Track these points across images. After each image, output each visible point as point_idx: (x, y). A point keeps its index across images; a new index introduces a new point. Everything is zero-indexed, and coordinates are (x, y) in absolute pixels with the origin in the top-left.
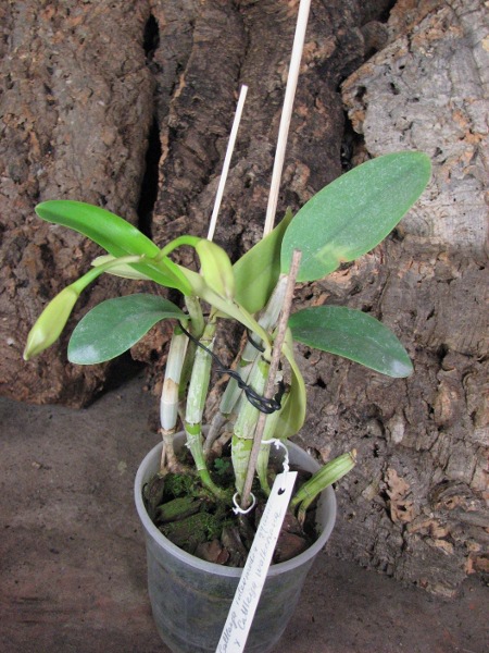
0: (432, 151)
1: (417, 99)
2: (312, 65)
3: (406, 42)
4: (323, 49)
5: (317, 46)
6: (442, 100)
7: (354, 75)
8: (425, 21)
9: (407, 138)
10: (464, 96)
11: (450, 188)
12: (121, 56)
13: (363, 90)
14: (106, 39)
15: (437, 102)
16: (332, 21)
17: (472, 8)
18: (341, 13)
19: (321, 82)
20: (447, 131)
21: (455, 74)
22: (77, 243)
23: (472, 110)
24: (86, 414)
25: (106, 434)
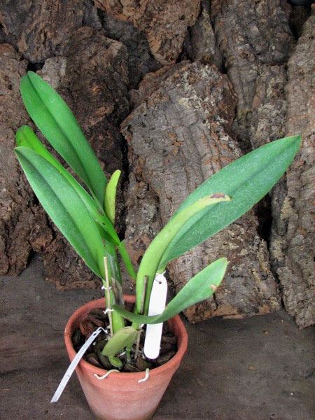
0: (162, 151)
1: (154, 129)
2: (104, 117)
3: (145, 104)
4: (108, 109)
5: (106, 108)
6: (164, 128)
7: (125, 120)
8: (153, 95)
9: (152, 146)
10: (173, 125)
11: (170, 166)
12: (19, 118)
13: (130, 127)
14: (11, 111)
15: (162, 129)
16: (112, 95)
17: (172, 87)
18: (117, 91)
19: (109, 124)
20: (166, 142)
21: (168, 116)
22: (8, 204)
23: (177, 131)
24: (20, 279)
25: (30, 286)
